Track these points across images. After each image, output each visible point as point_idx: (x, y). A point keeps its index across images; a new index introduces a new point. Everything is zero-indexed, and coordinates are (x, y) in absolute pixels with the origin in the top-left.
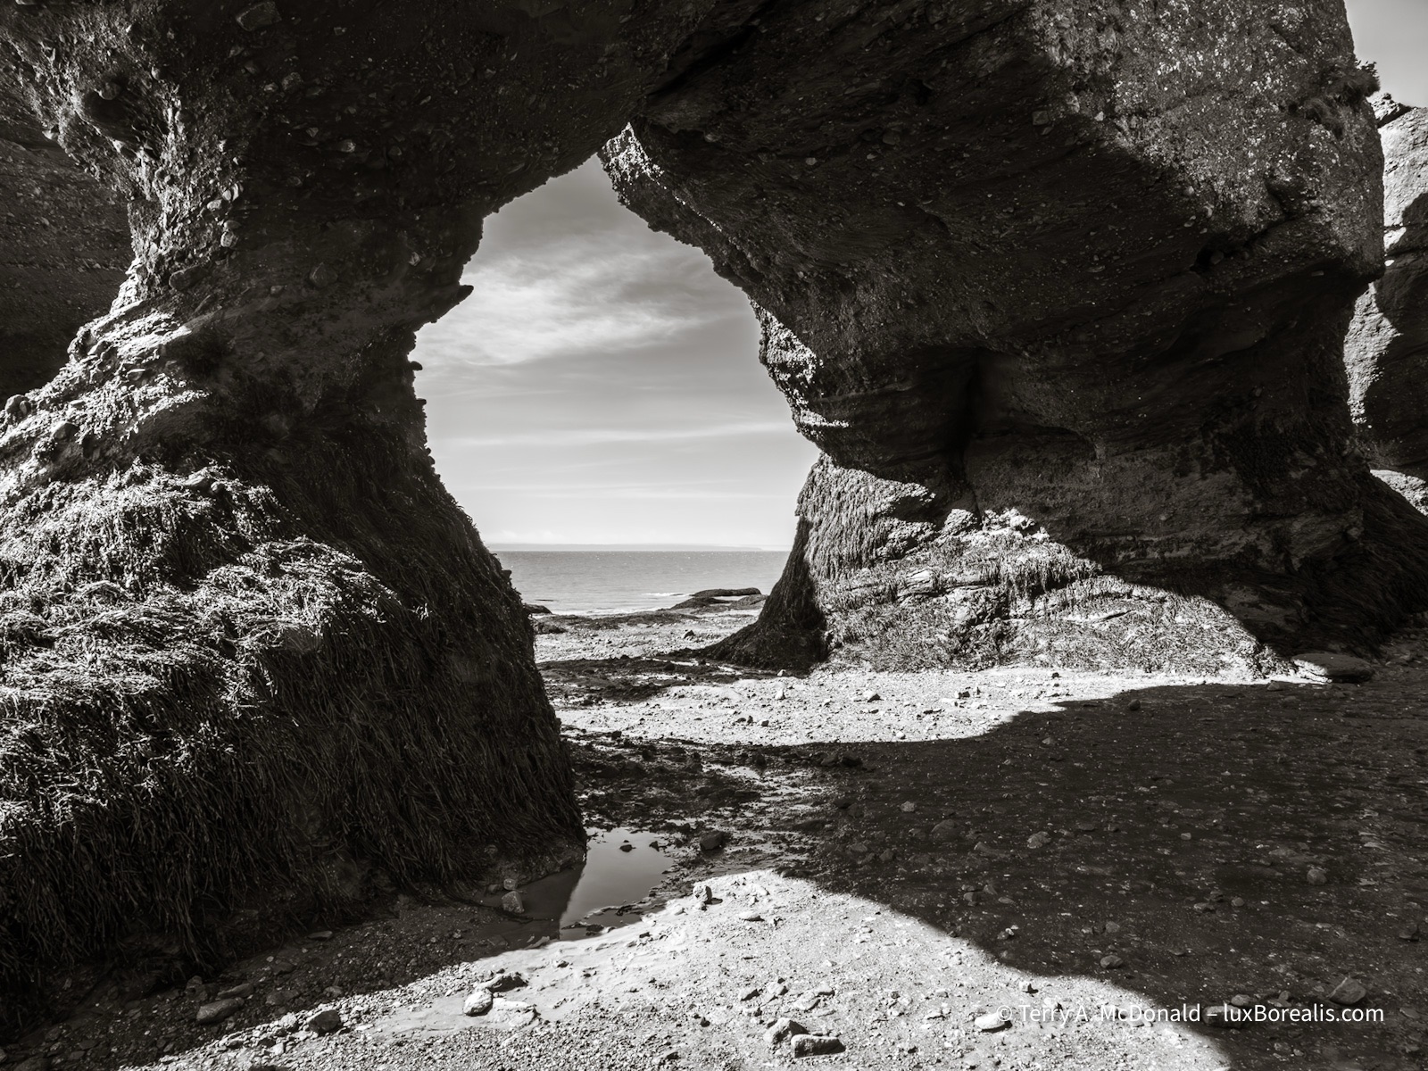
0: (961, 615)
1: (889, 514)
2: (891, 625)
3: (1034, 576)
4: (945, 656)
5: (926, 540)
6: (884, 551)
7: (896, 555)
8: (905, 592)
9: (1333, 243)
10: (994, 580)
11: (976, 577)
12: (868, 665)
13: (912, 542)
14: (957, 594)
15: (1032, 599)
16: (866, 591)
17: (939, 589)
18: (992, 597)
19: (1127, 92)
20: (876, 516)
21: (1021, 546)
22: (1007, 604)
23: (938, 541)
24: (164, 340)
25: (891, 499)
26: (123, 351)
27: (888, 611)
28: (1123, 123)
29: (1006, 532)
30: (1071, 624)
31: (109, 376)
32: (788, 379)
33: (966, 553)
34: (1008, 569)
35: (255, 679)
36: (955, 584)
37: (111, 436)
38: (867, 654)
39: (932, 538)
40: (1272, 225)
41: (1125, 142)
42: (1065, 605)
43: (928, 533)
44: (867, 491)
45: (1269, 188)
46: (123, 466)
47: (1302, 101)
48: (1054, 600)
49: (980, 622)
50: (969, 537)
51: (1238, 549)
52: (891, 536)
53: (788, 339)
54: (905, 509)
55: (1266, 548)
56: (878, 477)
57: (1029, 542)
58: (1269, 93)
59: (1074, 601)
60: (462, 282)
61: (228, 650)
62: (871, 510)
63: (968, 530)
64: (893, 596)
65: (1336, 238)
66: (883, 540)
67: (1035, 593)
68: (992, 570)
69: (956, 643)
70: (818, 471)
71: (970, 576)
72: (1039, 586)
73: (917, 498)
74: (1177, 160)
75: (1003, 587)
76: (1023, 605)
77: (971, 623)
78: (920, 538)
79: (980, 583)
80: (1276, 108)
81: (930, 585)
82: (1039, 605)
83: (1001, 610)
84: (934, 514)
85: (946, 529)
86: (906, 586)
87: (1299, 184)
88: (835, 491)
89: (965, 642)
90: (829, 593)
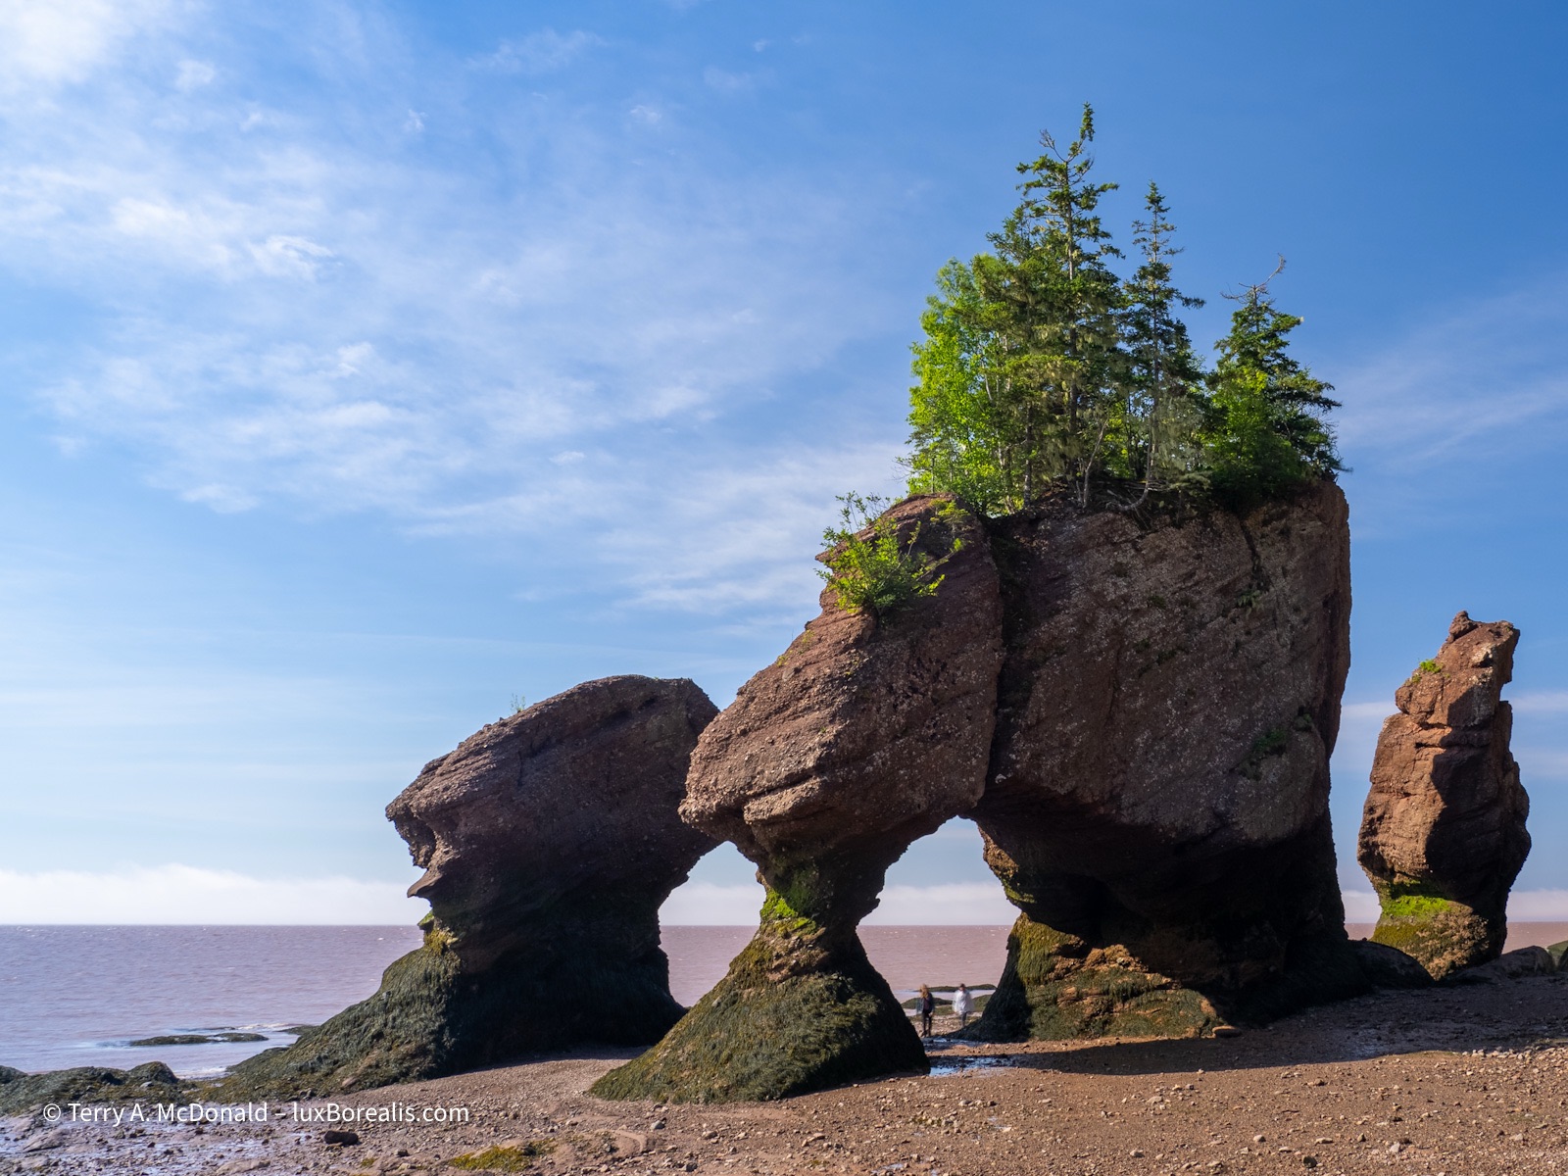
0: (1088, 1011)
1: (1057, 954)
2: (1052, 1017)
3: (1125, 990)
4: (1076, 1032)
5: (1076, 969)
6: (1052, 975)
7: (1059, 977)
8: (1062, 999)
9: (1244, 838)
10: (1106, 992)
11: (1098, 991)
12: (1037, 1038)
13: (1068, 970)
14: (1088, 1000)
15: (1124, 1003)
16: (1041, 998)
17: (1079, 997)
18: (1105, 1001)
19: (1126, 799)
20: (1049, 955)
21: (1122, 974)
22: (1112, 1005)
23: (1082, 969)
24: (815, 936)
25: (1057, 945)
26: (804, 939)
27: (1052, 1009)
28: (1125, 812)
29: (1116, 965)
30: (1138, 1015)
31: (802, 946)
32: (1000, 872)
33: (1096, 977)
34: (1113, 986)
35: (867, 1024)
36: (1087, 995)
37: (809, 964)
38: (1038, 1033)
39: (1079, 968)
40: (1215, 831)
41: (1125, 820)
42: (1138, 1005)
43: (1077, 965)
44: (1045, 939)
45: (1215, 814)
46: (814, 973)
47: (1238, 765)
48: (1133, 1003)
49: (1098, 1015)
50: (1100, 968)
51: (1214, 977)
52: (1057, 967)
53: (999, 854)
54: (1066, 951)
55: (1227, 977)
56: (1054, 929)
57: (1126, 972)
58: (1217, 767)
59: (1142, 1004)
60: (877, 897)
61: (861, 1018)
62: (1047, 952)
63: (1099, 963)
64: (1055, 1002)
65: (1246, 835)
66: (1052, 969)
67: (1125, 1000)
68: (1106, 987)
69: (1083, 1026)
70: (1020, 922)
71: (1095, 990)
72: (1127, 995)
73: (1071, 945)
74: (1153, 819)
75: (1110, 996)
76: (1119, 1006)
77: (1093, 1015)
78: (1073, 968)
79: (1100, 994)
80: (1221, 773)
81: (1075, 995)
82: (1127, 1005)
83: (1109, 1009)
84: (1081, 953)
85: (1087, 963)
86: (1062, 995)
87: (1228, 811)
88: (1028, 937)
89: (1087, 1026)
90: (1034, 995)
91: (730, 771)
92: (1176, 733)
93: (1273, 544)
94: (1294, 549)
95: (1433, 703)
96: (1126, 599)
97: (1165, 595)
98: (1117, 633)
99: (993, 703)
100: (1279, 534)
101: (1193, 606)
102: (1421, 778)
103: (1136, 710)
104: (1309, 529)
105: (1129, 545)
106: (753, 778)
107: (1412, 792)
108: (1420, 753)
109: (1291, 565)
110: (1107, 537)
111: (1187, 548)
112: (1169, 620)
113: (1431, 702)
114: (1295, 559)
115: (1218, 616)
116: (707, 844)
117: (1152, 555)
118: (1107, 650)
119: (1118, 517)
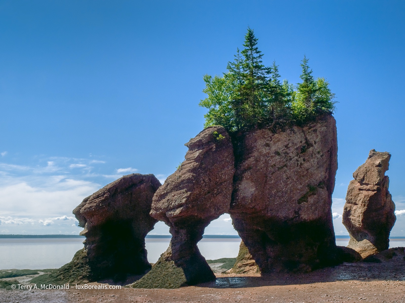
40: (295, 217)
47: (302, 198)
87: (299, 211)
91: (163, 203)
92: (284, 189)
93: (312, 135)
94: (318, 136)
95: (364, 177)
96: (268, 153)
97: (280, 151)
98: (266, 162)
99: (232, 184)
100: (313, 132)
101: (288, 154)
102: (361, 199)
103: (272, 184)
104: (322, 129)
105: (269, 138)
106: (169, 205)
107: (358, 203)
108: (360, 192)
109: (317, 140)
110: (263, 136)
111: (286, 138)
112: (281, 158)
113: (363, 177)
114: (318, 139)
115: (295, 156)
116: (156, 221)
117: (276, 140)
118: (264, 167)
119: (266, 130)
